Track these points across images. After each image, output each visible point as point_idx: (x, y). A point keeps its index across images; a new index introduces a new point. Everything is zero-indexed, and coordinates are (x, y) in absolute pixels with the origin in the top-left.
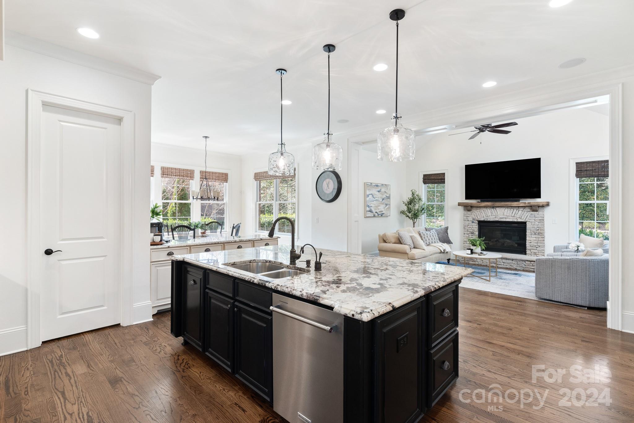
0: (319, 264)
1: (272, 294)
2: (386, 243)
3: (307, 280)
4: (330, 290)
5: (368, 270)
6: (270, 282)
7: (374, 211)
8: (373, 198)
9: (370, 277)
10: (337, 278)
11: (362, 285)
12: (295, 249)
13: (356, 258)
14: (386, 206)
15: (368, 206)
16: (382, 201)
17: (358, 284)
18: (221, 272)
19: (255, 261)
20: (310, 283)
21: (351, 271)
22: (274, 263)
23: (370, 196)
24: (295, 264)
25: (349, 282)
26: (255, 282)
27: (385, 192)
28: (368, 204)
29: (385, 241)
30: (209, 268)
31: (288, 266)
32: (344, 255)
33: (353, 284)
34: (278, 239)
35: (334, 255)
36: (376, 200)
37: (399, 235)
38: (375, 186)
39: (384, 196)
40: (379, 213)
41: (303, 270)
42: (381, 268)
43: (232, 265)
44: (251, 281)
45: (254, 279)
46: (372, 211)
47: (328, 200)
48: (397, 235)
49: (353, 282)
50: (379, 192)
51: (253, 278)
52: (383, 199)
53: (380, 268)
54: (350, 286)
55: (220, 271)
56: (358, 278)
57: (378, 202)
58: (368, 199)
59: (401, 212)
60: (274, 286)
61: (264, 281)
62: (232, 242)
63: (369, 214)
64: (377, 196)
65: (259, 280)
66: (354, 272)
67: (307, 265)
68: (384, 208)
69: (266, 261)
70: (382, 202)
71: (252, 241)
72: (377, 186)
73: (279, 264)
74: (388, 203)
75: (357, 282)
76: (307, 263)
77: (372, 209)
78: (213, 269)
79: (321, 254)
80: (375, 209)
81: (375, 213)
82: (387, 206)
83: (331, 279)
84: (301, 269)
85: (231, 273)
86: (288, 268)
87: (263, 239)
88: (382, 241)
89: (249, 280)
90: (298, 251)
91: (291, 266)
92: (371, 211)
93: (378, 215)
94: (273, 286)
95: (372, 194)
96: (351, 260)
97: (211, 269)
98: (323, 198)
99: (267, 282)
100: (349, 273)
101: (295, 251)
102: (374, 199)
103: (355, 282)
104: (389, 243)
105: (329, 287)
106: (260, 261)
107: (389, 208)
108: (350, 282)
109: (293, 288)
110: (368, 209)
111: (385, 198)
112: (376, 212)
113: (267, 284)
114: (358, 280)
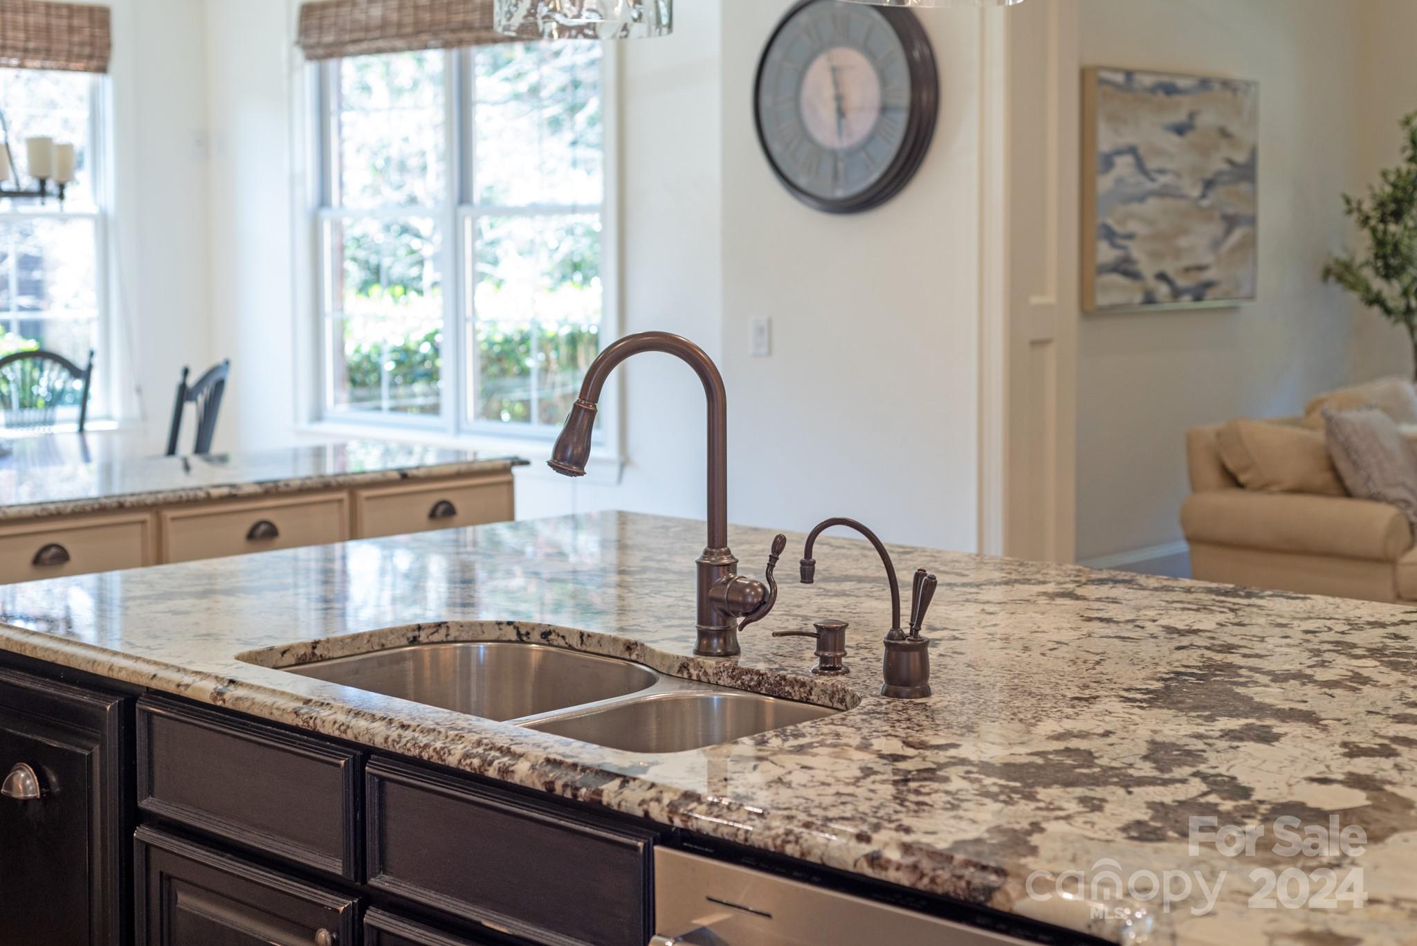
0: (915, 655)
1: (649, 856)
2: (1240, 486)
3: (867, 758)
4: (1055, 827)
5: (1240, 690)
6: (625, 780)
7: (1147, 268)
8: (1142, 178)
9: (1277, 737)
10: (1060, 745)
11: (1246, 792)
12: (728, 552)
13: (1115, 601)
14: (1228, 232)
15: (1110, 235)
16: (1203, 196)
17: (1217, 783)
18: (255, 712)
19: (443, 631)
20: (895, 783)
21: (1126, 694)
22: (575, 642)
23: (1124, 164)
24: (731, 651)
25: (1147, 769)
26: (516, 779)
27: (1224, 133)
28: (1110, 222)
29: (1232, 480)
30: (154, 685)
31: (684, 667)
32: (1027, 581)
33: (1183, 781)
34: (517, 470)
35: (964, 585)
36: (1163, 193)
37: (1330, 432)
38: (1153, 90)
39: (1217, 164)
40: (1182, 282)
41: (797, 692)
42: (1321, 675)
43: (302, 661)
44: (492, 773)
45: (506, 760)
46: (1131, 268)
47: (840, 193)
48: (1319, 436)
49: (1178, 772)
50: (1180, 130)
51: (500, 749)
52: (1209, 184)
53: (1309, 671)
54: (1168, 800)
55: (243, 707)
56: (1200, 745)
57: (1169, 203)
58: (1105, 183)
59: (1327, 273)
60: (666, 801)
61: (584, 769)
62: (209, 500)
63: (1115, 290)
64: (1170, 165)
65: (548, 761)
66: (1152, 703)
67: (824, 660)
68: (1216, 245)
69: (522, 634)
70: (1205, 203)
71: (340, 487)
72: (1170, 90)
73: (619, 651)
74: (1242, 209)
75: (1202, 768)
76: (821, 646)
77: (1137, 251)
78: (188, 693)
79: (925, 587)
80: (1156, 256)
81: (1152, 283)
82: (1238, 234)
83: (1023, 750)
84: (778, 687)
85: (328, 721)
86: (690, 676)
87: (415, 472)
88: (1211, 475)
89: (476, 762)
90: (750, 569)
91: (710, 662)
92: (1125, 268)
93: (1176, 293)
94: (658, 800)
95: (1132, 150)
96: (1090, 619)
97: (172, 689)
98: (802, 181)
99: (610, 776)
100: (1118, 707)
101: (732, 567)
102: (1149, 185)
103: (1194, 770)
104: (1264, 488)
105: (1033, 805)
106: (476, 633)
107: (1250, 243)
108: (1156, 773)
109: (803, 817)
110: (1106, 253)
111: (1220, 173)
112: (1162, 277)
113: (610, 792)
114: (1205, 761)
